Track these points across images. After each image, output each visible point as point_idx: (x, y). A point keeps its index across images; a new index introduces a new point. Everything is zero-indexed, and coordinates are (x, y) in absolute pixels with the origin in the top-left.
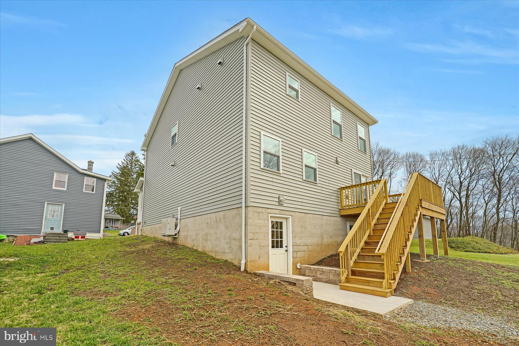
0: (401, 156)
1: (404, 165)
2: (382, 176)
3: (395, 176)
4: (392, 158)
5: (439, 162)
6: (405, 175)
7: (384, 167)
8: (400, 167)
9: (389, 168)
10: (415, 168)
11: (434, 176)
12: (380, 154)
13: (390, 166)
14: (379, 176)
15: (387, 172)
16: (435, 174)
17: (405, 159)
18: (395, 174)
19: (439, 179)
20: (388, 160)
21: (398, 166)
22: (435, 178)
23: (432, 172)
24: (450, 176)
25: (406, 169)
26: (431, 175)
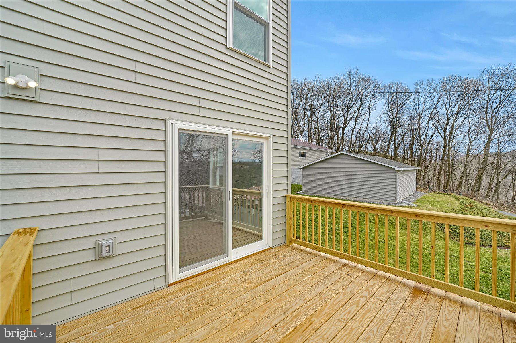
0: (382, 86)
1: (385, 96)
2: (360, 108)
3: (374, 109)
4: (372, 87)
5: (424, 95)
6: (386, 107)
7: (363, 97)
8: (381, 99)
9: (368, 99)
10: (397, 100)
11: (417, 109)
12: (359, 83)
13: (370, 96)
14: (356, 109)
15: (366, 104)
16: (418, 107)
17: (387, 90)
18: (374, 106)
19: (422, 113)
20: (368, 90)
21: (379, 98)
22: (418, 111)
23: (416, 105)
24: (435, 110)
25: (387, 101)
26: (414, 108)
